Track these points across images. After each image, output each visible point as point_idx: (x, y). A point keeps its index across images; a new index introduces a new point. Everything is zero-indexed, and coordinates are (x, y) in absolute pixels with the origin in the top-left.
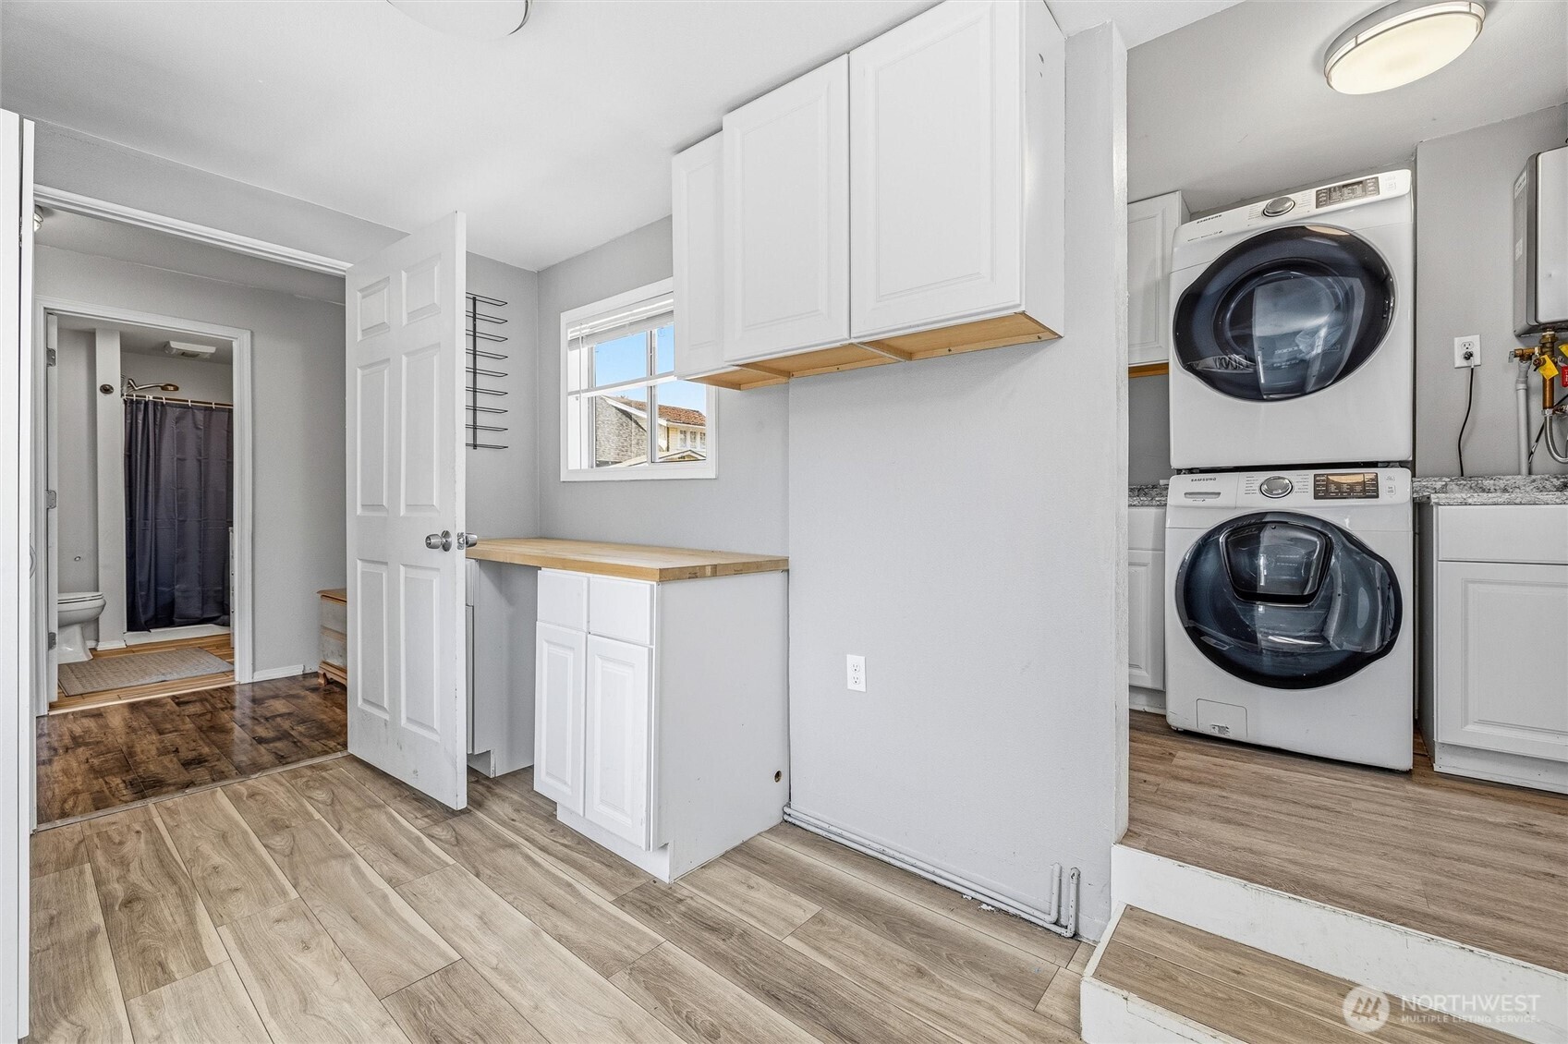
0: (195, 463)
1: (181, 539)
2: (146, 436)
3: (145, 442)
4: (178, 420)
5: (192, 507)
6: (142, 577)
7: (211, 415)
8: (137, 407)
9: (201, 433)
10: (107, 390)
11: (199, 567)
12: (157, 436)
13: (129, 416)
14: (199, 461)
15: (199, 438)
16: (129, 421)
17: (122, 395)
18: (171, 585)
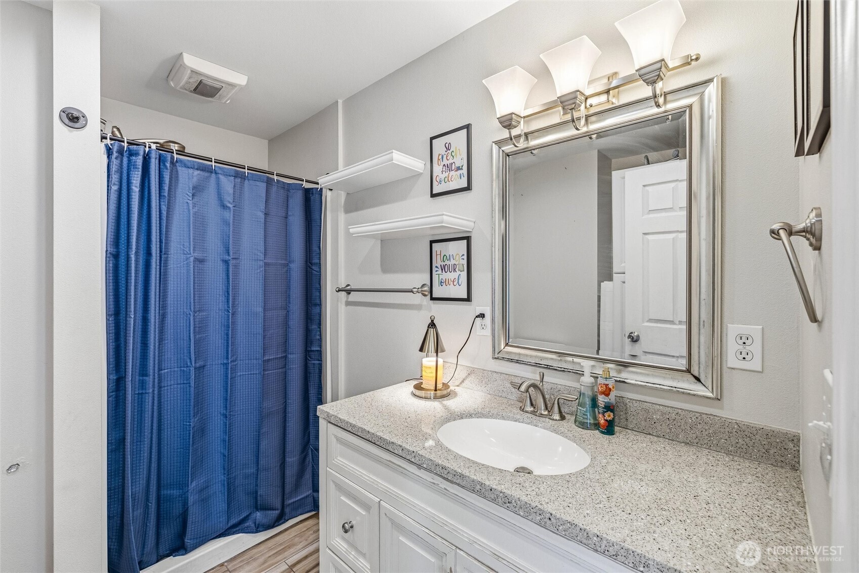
0: (221, 267)
1: (199, 402)
2: (145, 212)
3: (144, 227)
4: (197, 190)
5: (215, 337)
6: (134, 488)
7: (242, 184)
8: (129, 161)
9: (229, 216)
10: (73, 119)
11: (224, 441)
12: (164, 218)
13: (115, 178)
14: (226, 262)
15: (226, 223)
16: (115, 188)
17: (103, 138)
18: (183, 485)
